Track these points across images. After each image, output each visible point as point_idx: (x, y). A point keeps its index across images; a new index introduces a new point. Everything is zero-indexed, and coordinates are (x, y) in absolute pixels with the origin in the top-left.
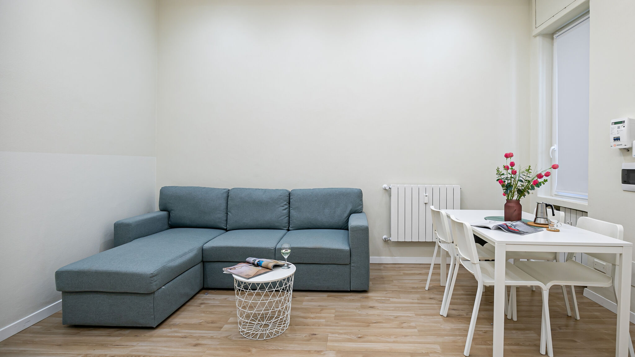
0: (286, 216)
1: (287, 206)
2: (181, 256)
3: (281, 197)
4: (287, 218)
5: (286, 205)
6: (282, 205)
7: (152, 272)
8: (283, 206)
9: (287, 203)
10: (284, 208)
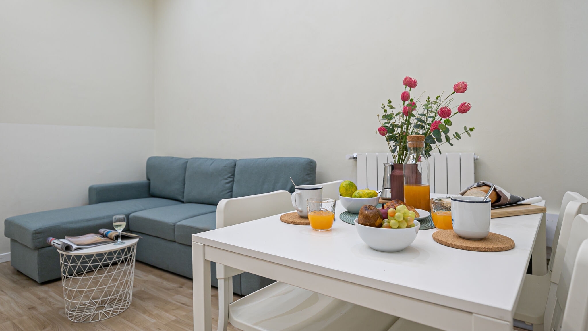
0: (228, 191)
1: (230, 179)
2: (87, 220)
3: (226, 168)
4: (230, 193)
5: (229, 177)
6: (226, 177)
7: (35, 229)
8: (226, 179)
9: (232, 175)
10: (227, 181)
